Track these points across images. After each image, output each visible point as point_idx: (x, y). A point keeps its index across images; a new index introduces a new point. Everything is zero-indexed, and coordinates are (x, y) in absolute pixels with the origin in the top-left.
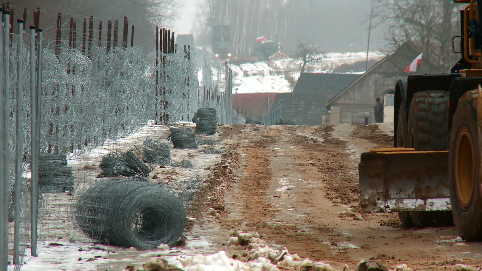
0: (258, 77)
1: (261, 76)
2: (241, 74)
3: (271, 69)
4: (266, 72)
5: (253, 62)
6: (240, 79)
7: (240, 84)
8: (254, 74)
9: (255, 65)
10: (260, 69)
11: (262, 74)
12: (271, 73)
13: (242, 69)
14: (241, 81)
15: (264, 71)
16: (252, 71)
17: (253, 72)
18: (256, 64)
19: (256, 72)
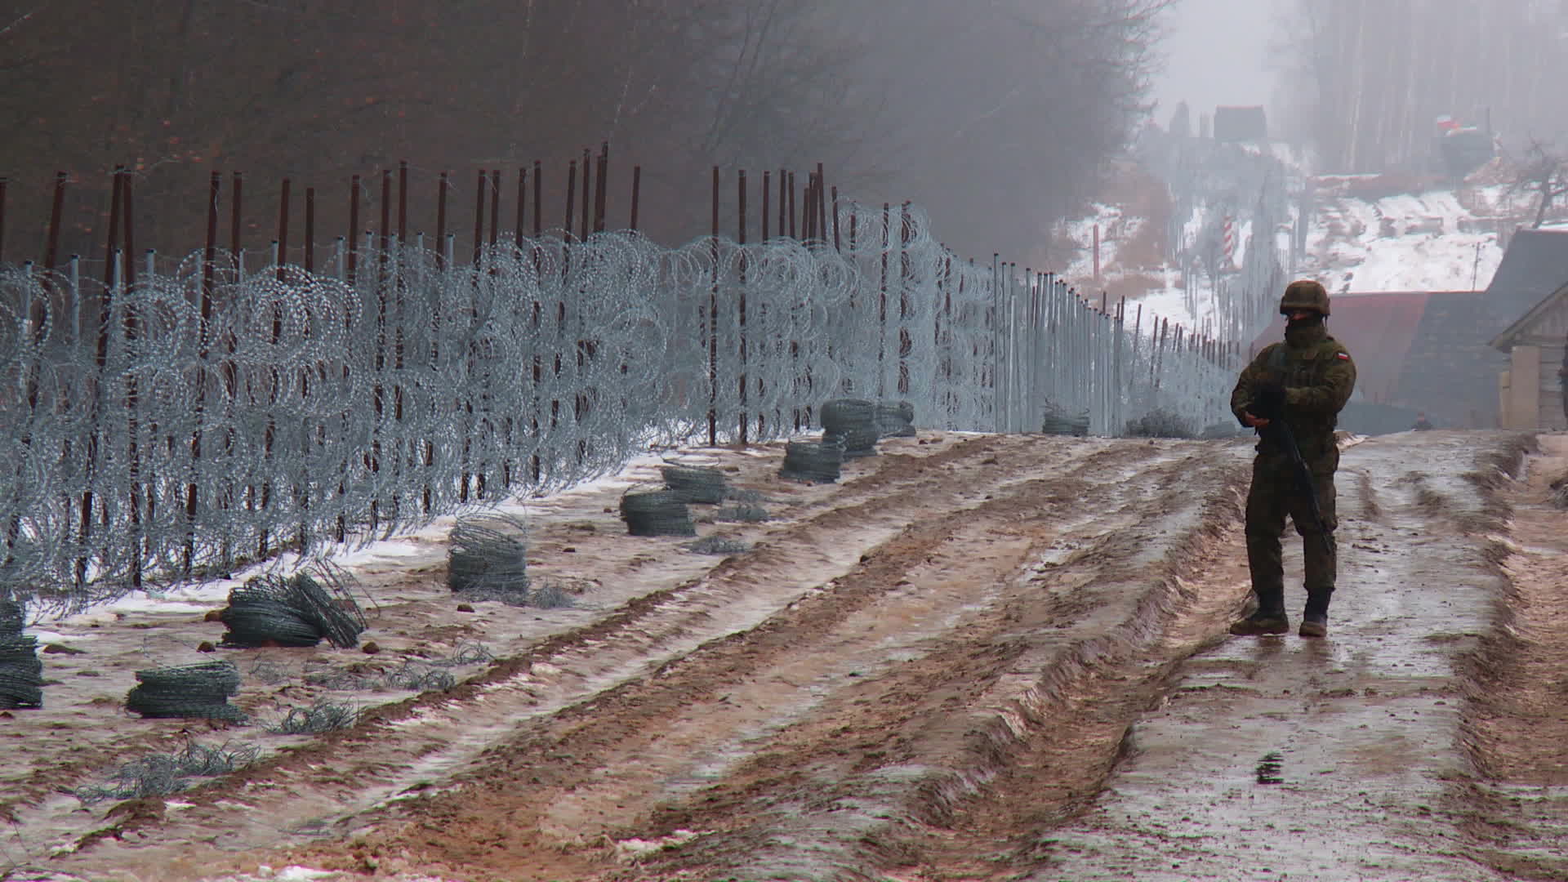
0: (1421, 237)
1: (1430, 235)
2: (1373, 227)
3: (1465, 213)
4: (1450, 223)
5: (1416, 193)
6: (1367, 245)
7: (1363, 260)
8: (1411, 230)
9: (1421, 202)
10: (1433, 214)
11: (1434, 228)
12: (1462, 226)
13: (1379, 213)
14: (1369, 249)
15: (1441, 219)
16: (1408, 218)
17: (1410, 223)
18: (1425, 197)
19: (1418, 223)
